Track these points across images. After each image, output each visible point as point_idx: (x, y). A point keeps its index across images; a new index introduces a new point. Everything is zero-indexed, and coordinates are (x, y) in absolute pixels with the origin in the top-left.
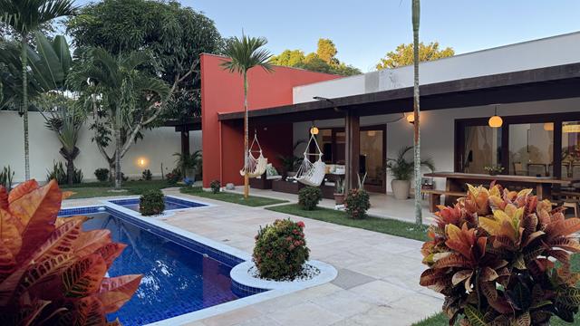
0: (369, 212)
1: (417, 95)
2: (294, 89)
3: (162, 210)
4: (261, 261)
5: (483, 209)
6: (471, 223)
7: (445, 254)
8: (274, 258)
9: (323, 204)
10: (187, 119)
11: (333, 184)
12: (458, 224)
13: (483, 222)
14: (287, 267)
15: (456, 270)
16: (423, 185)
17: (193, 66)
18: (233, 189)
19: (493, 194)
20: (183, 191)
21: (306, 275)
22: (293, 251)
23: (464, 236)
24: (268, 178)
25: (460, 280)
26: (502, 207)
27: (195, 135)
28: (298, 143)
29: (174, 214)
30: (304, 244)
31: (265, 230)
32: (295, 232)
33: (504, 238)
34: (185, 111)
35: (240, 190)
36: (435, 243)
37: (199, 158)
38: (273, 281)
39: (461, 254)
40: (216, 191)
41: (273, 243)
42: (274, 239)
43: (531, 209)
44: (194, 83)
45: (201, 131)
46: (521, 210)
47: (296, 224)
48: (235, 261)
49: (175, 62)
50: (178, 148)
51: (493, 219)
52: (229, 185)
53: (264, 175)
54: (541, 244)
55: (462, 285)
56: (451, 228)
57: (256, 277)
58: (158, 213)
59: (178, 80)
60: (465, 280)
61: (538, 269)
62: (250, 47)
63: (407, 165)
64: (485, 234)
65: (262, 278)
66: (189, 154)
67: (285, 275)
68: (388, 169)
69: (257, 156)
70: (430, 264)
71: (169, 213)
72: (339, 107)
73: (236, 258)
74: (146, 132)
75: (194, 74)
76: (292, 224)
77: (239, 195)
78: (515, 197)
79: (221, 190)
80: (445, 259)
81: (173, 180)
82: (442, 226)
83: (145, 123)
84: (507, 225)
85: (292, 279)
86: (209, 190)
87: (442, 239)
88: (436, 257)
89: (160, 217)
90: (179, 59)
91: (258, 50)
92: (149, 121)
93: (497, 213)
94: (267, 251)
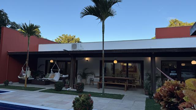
0: (84, 90)
1: (103, 53)
2: (39, 45)
11: (62, 81)
16: (91, 80)
18: (12, 84)
24: (29, 79)
28: (41, 65)
52: (10, 82)
72: (71, 54)
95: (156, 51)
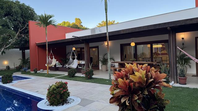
0: (93, 76)
1: (107, 35)
2: (66, 34)
3: (12, 81)
4: (50, 99)
5: (131, 72)
6: (127, 78)
7: (118, 91)
8: (55, 97)
9: (77, 75)
10: (24, 45)
11: (81, 67)
12: (122, 78)
13: (131, 77)
14: (61, 100)
15: (122, 96)
16: (111, 66)
17: (26, 25)
18: (43, 71)
19: (134, 66)
20: (22, 73)
21: (69, 102)
22: (63, 94)
23: (125, 83)
24: (57, 67)
25: (124, 100)
26: (138, 71)
27: (27, 51)
28: (68, 53)
29: (17, 82)
30: (68, 91)
31: (51, 86)
32: (63, 86)
33: (139, 83)
34: (23, 42)
35: (45, 72)
36: (114, 86)
37: (29, 60)
38: (55, 107)
39: (124, 90)
40: (36, 72)
41: (54, 91)
42: (55, 90)
43: (148, 71)
44: (26, 32)
45: (29, 50)
46: (145, 71)
47: (64, 83)
48: (40, 99)
49: (18, 24)
50: (21, 57)
51: (135, 76)
52: (41, 70)
53: (55, 65)
54: (153, 84)
55: (125, 102)
56: (120, 80)
57: (48, 105)
58: (9, 82)
59: (19, 30)
60: (126, 100)
61: (151, 93)
62: (48, 18)
63: (106, 59)
64: (132, 81)
65: (50, 105)
66: (25, 59)
67: (60, 103)
68: (100, 61)
69: (52, 58)
70: (113, 95)
71: (15, 82)
72: (81, 40)
73: (41, 98)
74: (6, 51)
75: (26, 28)
76: (62, 83)
77: (45, 73)
78: (142, 67)
79: (38, 72)
80: (118, 93)
81: (18, 69)
82: (117, 80)
83: (6, 47)
84: (140, 78)
85: (63, 105)
86: (33, 72)
87: (117, 85)
88: (115, 92)
89: (11, 84)
90: (20, 22)
91: (51, 19)
92: (8, 46)
93: (136, 73)
94: (52, 95)
95: (172, 26)
